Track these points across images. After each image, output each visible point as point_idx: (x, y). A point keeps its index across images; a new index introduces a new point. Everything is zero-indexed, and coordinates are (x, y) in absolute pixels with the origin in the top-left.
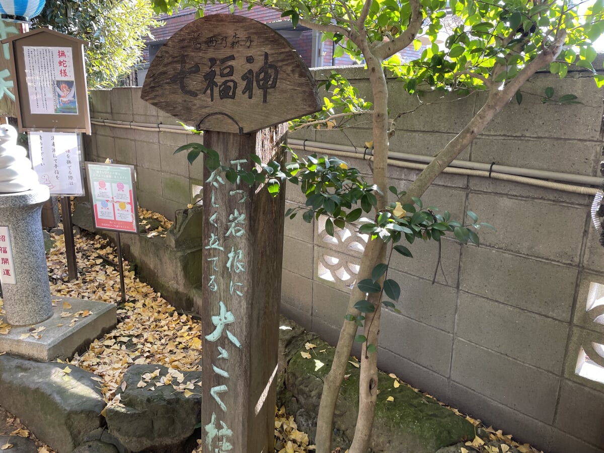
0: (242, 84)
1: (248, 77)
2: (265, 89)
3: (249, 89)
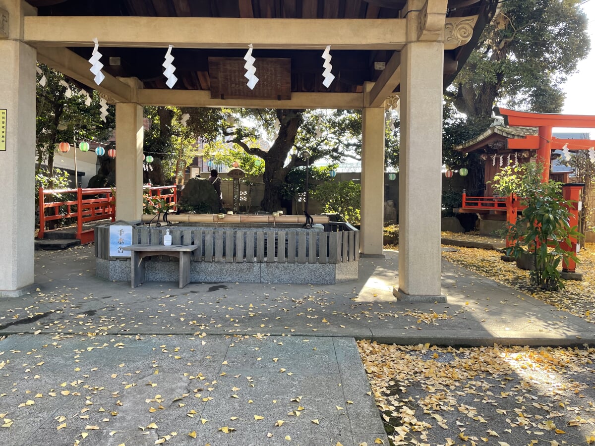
2: (241, 175)
3: (239, 175)
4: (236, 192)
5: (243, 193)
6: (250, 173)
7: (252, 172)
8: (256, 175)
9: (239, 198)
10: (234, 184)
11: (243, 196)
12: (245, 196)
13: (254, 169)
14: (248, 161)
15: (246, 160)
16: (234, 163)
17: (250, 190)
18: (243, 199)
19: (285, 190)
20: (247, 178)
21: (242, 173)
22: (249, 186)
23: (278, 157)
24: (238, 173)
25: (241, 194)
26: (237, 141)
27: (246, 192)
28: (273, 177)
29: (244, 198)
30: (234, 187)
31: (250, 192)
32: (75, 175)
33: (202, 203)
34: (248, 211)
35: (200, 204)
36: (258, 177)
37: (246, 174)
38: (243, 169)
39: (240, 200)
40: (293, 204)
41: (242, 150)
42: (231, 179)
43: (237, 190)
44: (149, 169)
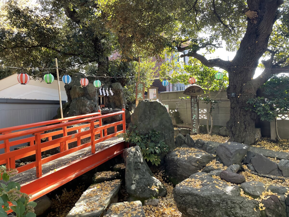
0: (196, 92)
1: (197, 91)
2: (199, 92)
3: (197, 92)
4: (195, 111)
5: (202, 111)
6: (210, 89)
7: (212, 87)
8: (216, 91)
9: (199, 116)
10: (191, 103)
11: (202, 114)
12: (204, 114)
13: (215, 84)
14: (206, 76)
15: (204, 75)
16: (190, 79)
17: (211, 109)
18: (202, 117)
19: (263, 107)
20: (207, 95)
21: (200, 90)
22: (209, 104)
23: (248, 65)
24: (196, 90)
25: (200, 112)
26: (193, 54)
27: (205, 110)
28: (241, 92)
29: (204, 117)
30: (192, 107)
31: (211, 111)
32: (59, 104)
33: (153, 131)
34: (210, 133)
35: (150, 132)
36: (219, 93)
37: (205, 90)
38: (201, 86)
39: (200, 118)
40: (272, 123)
41: (199, 63)
42: (188, 97)
43: (196, 109)
44: (110, 94)
